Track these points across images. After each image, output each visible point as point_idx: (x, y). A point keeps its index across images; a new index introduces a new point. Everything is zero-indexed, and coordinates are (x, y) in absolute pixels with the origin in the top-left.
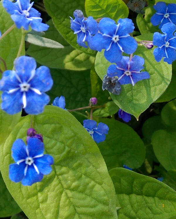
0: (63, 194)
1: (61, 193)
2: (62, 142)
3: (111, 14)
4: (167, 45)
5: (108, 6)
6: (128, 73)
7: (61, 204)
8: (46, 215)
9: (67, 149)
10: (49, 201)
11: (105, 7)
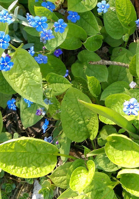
0: (25, 79)
1: (24, 79)
2: (25, 62)
3: (46, 14)
4: (60, 26)
5: (45, 12)
6: (47, 36)
7: (24, 82)
8: (17, 85)
9: (27, 64)
10: (19, 81)
11: (43, 12)
